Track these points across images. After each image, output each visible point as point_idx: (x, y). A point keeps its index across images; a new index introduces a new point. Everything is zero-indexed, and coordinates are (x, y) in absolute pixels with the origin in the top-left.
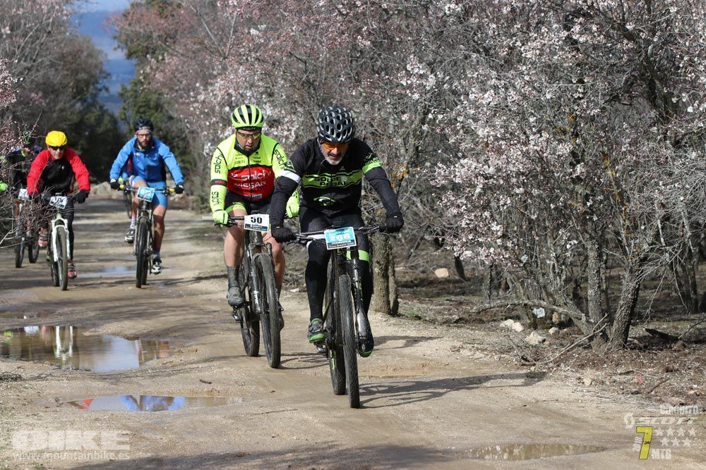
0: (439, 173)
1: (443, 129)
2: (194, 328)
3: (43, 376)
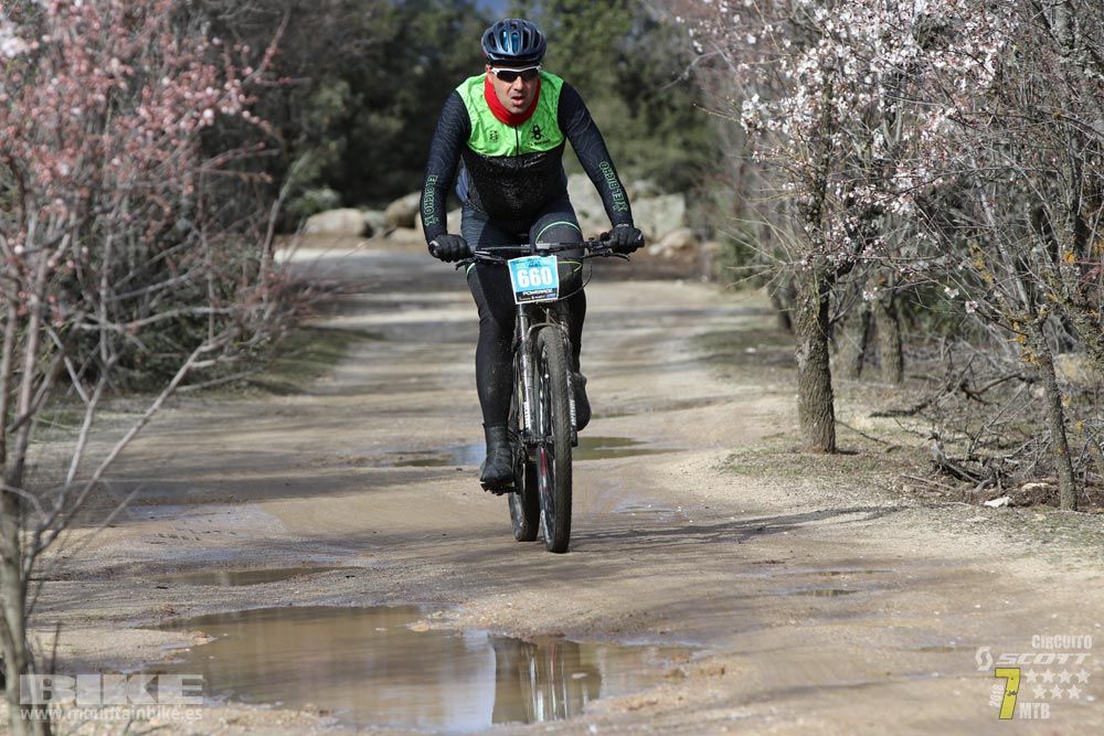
2: (719, 610)
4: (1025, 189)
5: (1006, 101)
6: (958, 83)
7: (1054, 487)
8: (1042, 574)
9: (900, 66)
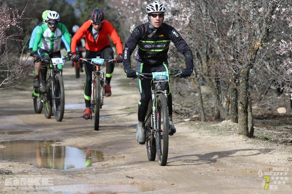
0: (282, 47)
1: (285, 18)
2: (123, 143)
3: (26, 172)
4: (195, 48)
5: (191, 28)
6: (181, 23)
7: (200, 117)
8: (197, 137)
9: (167, 19)
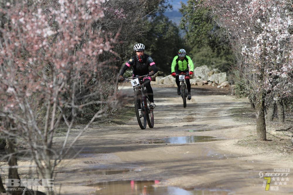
9: (284, 39)
